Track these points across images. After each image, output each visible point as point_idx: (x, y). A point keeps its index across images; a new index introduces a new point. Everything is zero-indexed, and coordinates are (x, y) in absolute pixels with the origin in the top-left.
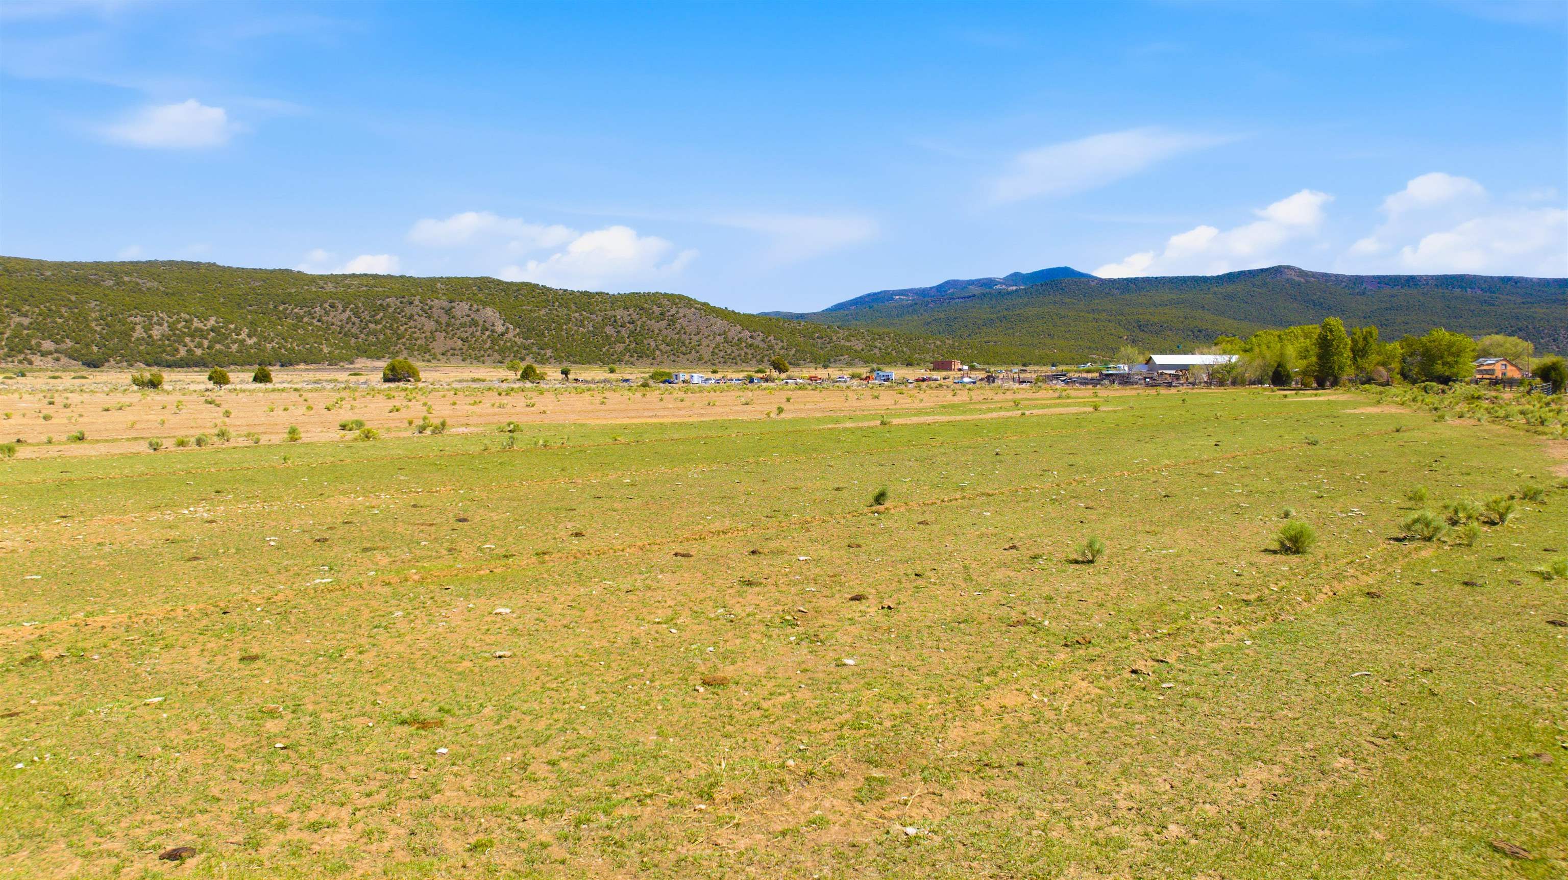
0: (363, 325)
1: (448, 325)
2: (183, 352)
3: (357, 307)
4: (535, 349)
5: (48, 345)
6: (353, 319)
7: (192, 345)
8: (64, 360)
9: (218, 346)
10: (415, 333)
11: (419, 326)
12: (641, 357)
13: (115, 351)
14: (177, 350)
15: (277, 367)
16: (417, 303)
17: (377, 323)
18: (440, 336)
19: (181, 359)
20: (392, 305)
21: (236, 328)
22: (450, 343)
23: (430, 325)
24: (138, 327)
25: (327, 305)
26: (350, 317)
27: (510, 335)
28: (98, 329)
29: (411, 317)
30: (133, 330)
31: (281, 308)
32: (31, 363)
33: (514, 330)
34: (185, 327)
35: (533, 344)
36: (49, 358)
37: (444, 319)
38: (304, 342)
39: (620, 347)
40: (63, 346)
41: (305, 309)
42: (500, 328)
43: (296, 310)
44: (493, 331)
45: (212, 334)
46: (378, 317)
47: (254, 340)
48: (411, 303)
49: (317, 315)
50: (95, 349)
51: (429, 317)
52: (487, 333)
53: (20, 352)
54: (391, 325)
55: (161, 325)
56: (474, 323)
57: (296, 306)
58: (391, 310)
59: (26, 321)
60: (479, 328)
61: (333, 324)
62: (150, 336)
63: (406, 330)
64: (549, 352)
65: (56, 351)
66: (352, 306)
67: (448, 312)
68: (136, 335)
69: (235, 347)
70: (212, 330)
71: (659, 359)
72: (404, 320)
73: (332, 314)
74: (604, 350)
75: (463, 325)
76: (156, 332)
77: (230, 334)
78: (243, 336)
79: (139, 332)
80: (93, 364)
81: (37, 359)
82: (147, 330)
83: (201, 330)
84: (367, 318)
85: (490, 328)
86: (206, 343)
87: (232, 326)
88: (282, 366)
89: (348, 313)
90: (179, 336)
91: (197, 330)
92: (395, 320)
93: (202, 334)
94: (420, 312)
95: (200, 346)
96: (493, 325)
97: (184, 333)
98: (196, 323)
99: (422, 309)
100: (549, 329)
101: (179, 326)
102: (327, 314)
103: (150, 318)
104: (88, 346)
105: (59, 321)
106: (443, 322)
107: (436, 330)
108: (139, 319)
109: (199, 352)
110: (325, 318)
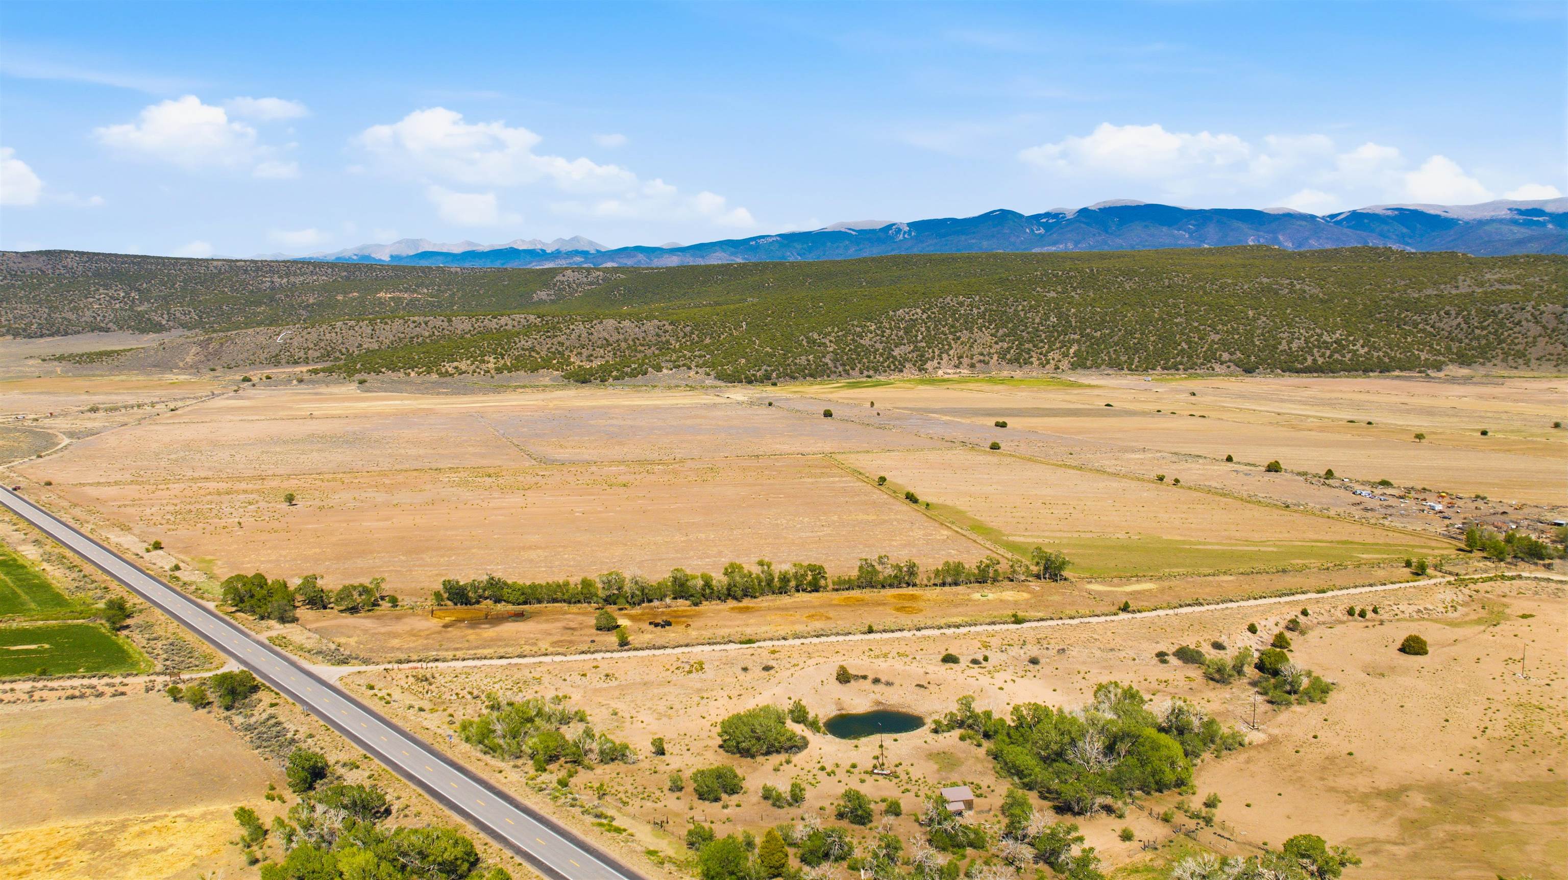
0: (1470, 330)
1: (1554, 330)
2: (1309, 361)
3: (1469, 314)
5: (1226, 356)
6: (1463, 325)
7: (1317, 355)
8: (1233, 367)
9: (1336, 356)
10: (1517, 338)
11: (1524, 331)
13: (1265, 361)
14: (1306, 359)
15: (1376, 374)
16: (1531, 309)
17: (1483, 328)
18: (1542, 341)
19: (1306, 367)
20: (1504, 311)
21: (1354, 340)
22: (1549, 348)
23: (1535, 330)
24: (1284, 342)
25: (1442, 313)
26: (1459, 324)
28: (1257, 343)
29: (1519, 323)
30: (1280, 343)
31: (1403, 316)
32: (1213, 370)
34: (1316, 340)
36: (1224, 366)
37: (1553, 324)
38: (1407, 349)
40: (1234, 357)
41: (1424, 316)
43: (1415, 318)
45: (1335, 345)
46: (1485, 324)
47: (1366, 349)
48: (1524, 310)
49: (1431, 322)
50: (1253, 358)
51: (1537, 322)
53: (1210, 361)
54: (1497, 331)
55: (1299, 339)
57: (1416, 313)
58: (1500, 316)
59: (1218, 338)
61: (1443, 330)
62: (1290, 349)
63: (1509, 335)
65: (1230, 361)
66: (1465, 313)
67: (1560, 318)
68: (1281, 348)
69: (1349, 356)
70: (1335, 342)
72: (1510, 325)
73: (1445, 320)
76: (1294, 346)
77: (1348, 346)
78: (1358, 346)
79: (1284, 346)
80: (1249, 371)
81: (1217, 367)
82: (1289, 343)
83: (1328, 343)
84: (1476, 324)
86: (1328, 353)
87: (1351, 338)
88: (1381, 372)
89: (1460, 319)
90: (1310, 348)
91: (1325, 342)
92: (1501, 325)
93: (1327, 345)
94: (1530, 318)
95: (1323, 355)
97: (1314, 346)
98: (1326, 338)
99: (1532, 314)
101: (1312, 340)
102: (1441, 321)
103: (1293, 333)
104: (1249, 356)
105: (1236, 337)
106: (1550, 326)
107: (1540, 335)
108: (1286, 334)
109: (1320, 361)
110: (1437, 325)
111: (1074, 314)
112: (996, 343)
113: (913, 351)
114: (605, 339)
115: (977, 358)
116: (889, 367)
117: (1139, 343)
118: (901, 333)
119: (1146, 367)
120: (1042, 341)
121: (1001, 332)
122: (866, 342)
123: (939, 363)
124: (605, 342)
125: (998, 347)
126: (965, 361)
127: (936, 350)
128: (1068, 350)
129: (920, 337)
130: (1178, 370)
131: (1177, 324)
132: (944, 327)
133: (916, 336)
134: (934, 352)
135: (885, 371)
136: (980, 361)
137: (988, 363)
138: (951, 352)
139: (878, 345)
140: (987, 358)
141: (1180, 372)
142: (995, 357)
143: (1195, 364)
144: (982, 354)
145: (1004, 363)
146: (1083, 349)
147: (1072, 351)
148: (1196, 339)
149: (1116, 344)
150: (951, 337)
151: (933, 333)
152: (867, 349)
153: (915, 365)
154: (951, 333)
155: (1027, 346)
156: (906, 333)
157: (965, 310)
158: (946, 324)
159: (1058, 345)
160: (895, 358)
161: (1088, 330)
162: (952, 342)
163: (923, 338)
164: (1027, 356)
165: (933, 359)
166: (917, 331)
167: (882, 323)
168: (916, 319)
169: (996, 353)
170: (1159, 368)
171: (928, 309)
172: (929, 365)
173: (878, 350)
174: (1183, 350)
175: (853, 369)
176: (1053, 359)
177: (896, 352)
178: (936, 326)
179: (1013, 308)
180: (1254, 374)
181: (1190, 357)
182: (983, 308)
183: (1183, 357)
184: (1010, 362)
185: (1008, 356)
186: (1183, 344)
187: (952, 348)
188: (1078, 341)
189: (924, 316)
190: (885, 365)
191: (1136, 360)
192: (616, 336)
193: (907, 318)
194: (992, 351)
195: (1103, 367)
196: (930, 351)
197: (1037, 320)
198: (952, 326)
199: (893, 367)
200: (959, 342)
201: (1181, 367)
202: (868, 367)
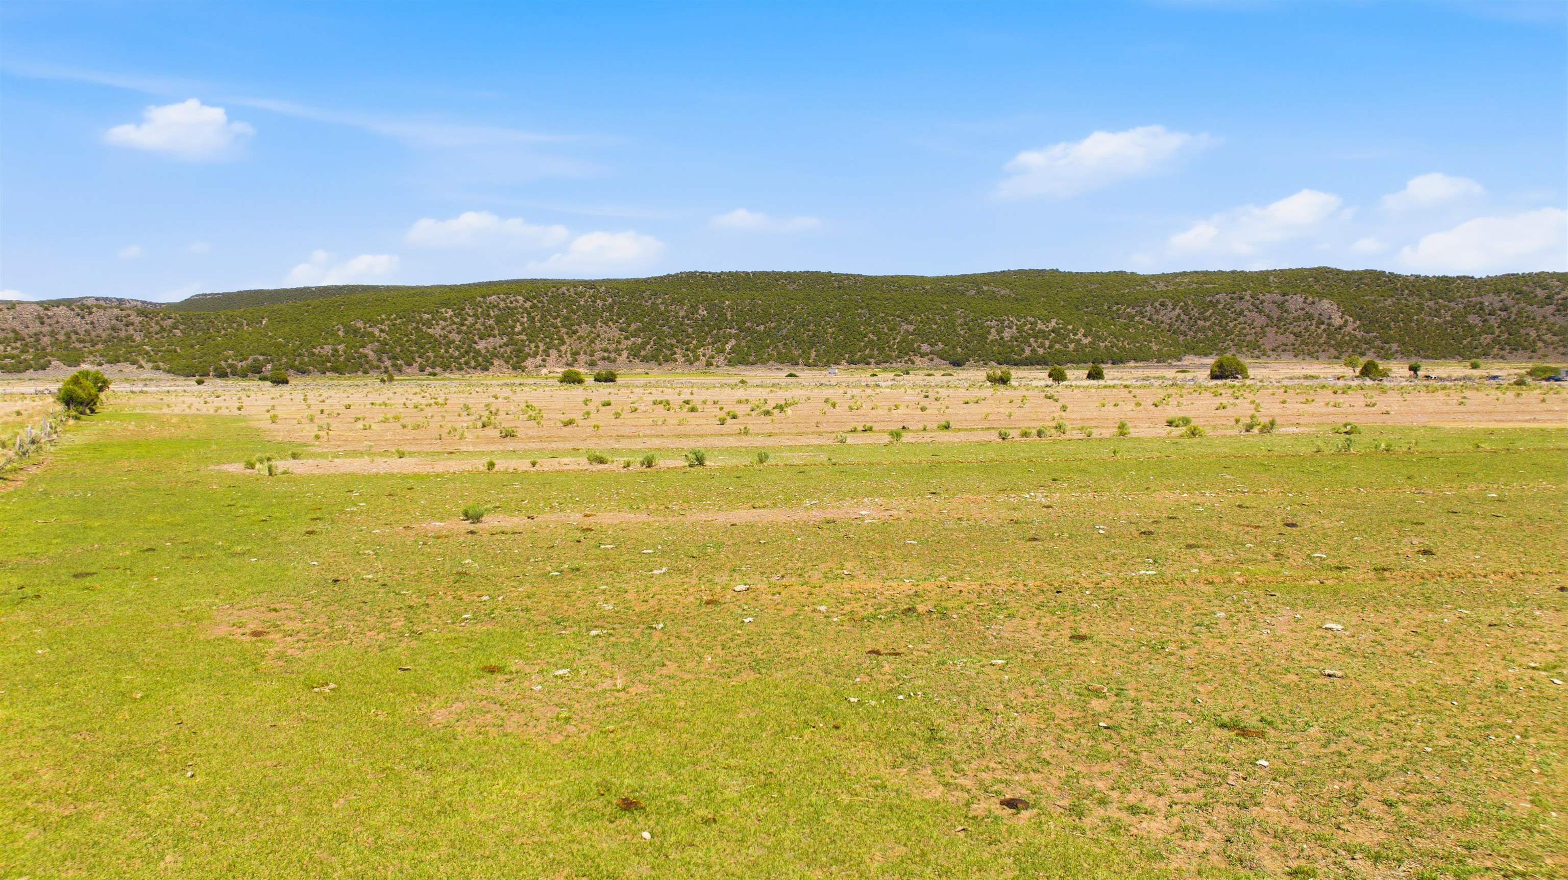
0: (1192, 322)
1: (1279, 319)
2: (1028, 352)
3: (1186, 304)
4: (1378, 343)
5: (925, 348)
6: (1183, 317)
7: (1035, 345)
8: (937, 360)
9: (1057, 346)
10: (1245, 328)
11: (1249, 322)
12: (1516, 350)
13: (974, 352)
14: (1023, 350)
15: (1109, 365)
16: (1247, 297)
17: (1205, 320)
18: (1271, 331)
19: (1026, 358)
20: (1222, 301)
21: (1074, 328)
22: (1281, 339)
23: (1260, 320)
24: (993, 330)
25: (1157, 304)
26: (1179, 315)
27: (1349, 328)
28: (962, 332)
29: (1241, 313)
30: (989, 333)
31: (1114, 309)
32: (913, 363)
33: (1354, 322)
34: (1031, 329)
35: (1375, 337)
36: (926, 359)
37: (1276, 313)
38: (1134, 340)
39: (1486, 339)
40: (937, 348)
41: (1138, 309)
42: (1337, 321)
43: (1128, 310)
44: (1329, 325)
45: (1053, 335)
46: (1208, 314)
47: (1089, 339)
48: (1241, 298)
49: (1148, 314)
50: (959, 350)
51: (1260, 312)
52: (1323, 327)
53: (907, 354)
54: (1220, 321)
55: (1010, 328)
56: (1309, 317)
57: (1128, 306)
58: (1220, 307)
59: (911, 328)
60: (1314, 322)
61: (1162, 322)
62: (1002, 338)
63: (1235, 326)
64: (1395, 347)
65: (931, 353)
66: (1182, 304)
67: (1281, 306)
68: (990, 337)
69: (1072, 346)
70: (1053, 331)
71: (1540, 353)
72: (1233, 316)
73: (1162, 312)
74: (1465, 342)
75: (1296, 319)
76: (1007, 334)
77: (1068, 335)
78: (1079, 336)
79: (993, 336)
80: (957, 363)
81: (917, 360)
82: (999, 332)
83: (1044, 332)
84: (1197, 315)
85: (1326, 321)
86: (1047, 343)
87: (1070, 327)
88: (1113, 363)
89: (1177, 311)
90: (1025, 337)
91: (1041, 331)
92: (1225, 316)
93: (1043, 335)
94: (1251, 308)
95: (1042, 346)
96: (1330, 318)
97: (1029, 335)
98: (1040, 326)
99: (1253, 304)
100: (1395, 321)
101: (1026, 328)
102: (1157, 312)
103: (1003, 322)
104: (954, 347)
105: (934, 327)
106: (1275, 316)
107: (1267, 326)
108: (994, 323)
109: (1041, 351)
110: (1155, 317)
111: (729, 306)
112: (627, 338)
113: (506, 345)
114: (14, 331)
115: (598, 355)
116: (467, 363)
117: (814, 335)
118: (491, 322)
119: (827, 360)
120: (688, 336)
121: (633, 327)
122: (436, 331)
123: (544, 360)
124: (12, 335)
125: (629, 343)
126: (582, 358)
127: (541, 345)
128: (723, 345)
129: (518, 328)
130: (868, 363)
131: (859, 315)
132: (555, 318)
133: (513, 327)
134: (537, 347)
135: (461, 369)
136: (604, 359)
137: (614, 361)
138: (563, 348)
139: (454, 336)
140: (613, 355)
141: (872, 366)
142: (625, 354)
143: (890, 357)
144: (606, 350)
145: (637, 361)
146: (743, 344)
147: (728, 347)
148: (886, 330)
149: (786, 337)
150: (564, 330)
151: (538, 324)
152: (436, 340)
153: (507, 362)
154: (564, 326)
155: (668, 341)
156: (498, 321)
157: (586, 301)
158: (559, 316)
159: (709, 340)
160: (478, 353)
161: (748, 324)
162: (565, 337)
163: (524, 330)
164: (668, 353)
165: (535, 355)
166: (514, 321)
167: (463, 309)
168: (516, 308)
169: (627, 349)
170: (843, 362)
171: (534, 297)
172: (529, 363)
173: (453, 342)
174: (871, 341)
175: (410, 365)
176: (704, 355)
177: (481, 346)
178: (543, 317)
179: (650, 302)
180: (965, 367)
181: (881, 350)
182: (610, 300)
183: (872, 350)
184: (645, 359)
185: (643, 353)
186: (871, 336)
187: (564, 343)
188: (736, 336)
189: (528, 304)
190: (462, 361)
191: (813, 354)
192: (35, 327)
193: (502, 305)
194: (620, 347)
195: (771, 362)
196: (532, 345)
197: (682, 313)
198: (567, 318)
199: (473, 364)
200: (575, 337)
201: (872, 360)
202: (433, 362)
